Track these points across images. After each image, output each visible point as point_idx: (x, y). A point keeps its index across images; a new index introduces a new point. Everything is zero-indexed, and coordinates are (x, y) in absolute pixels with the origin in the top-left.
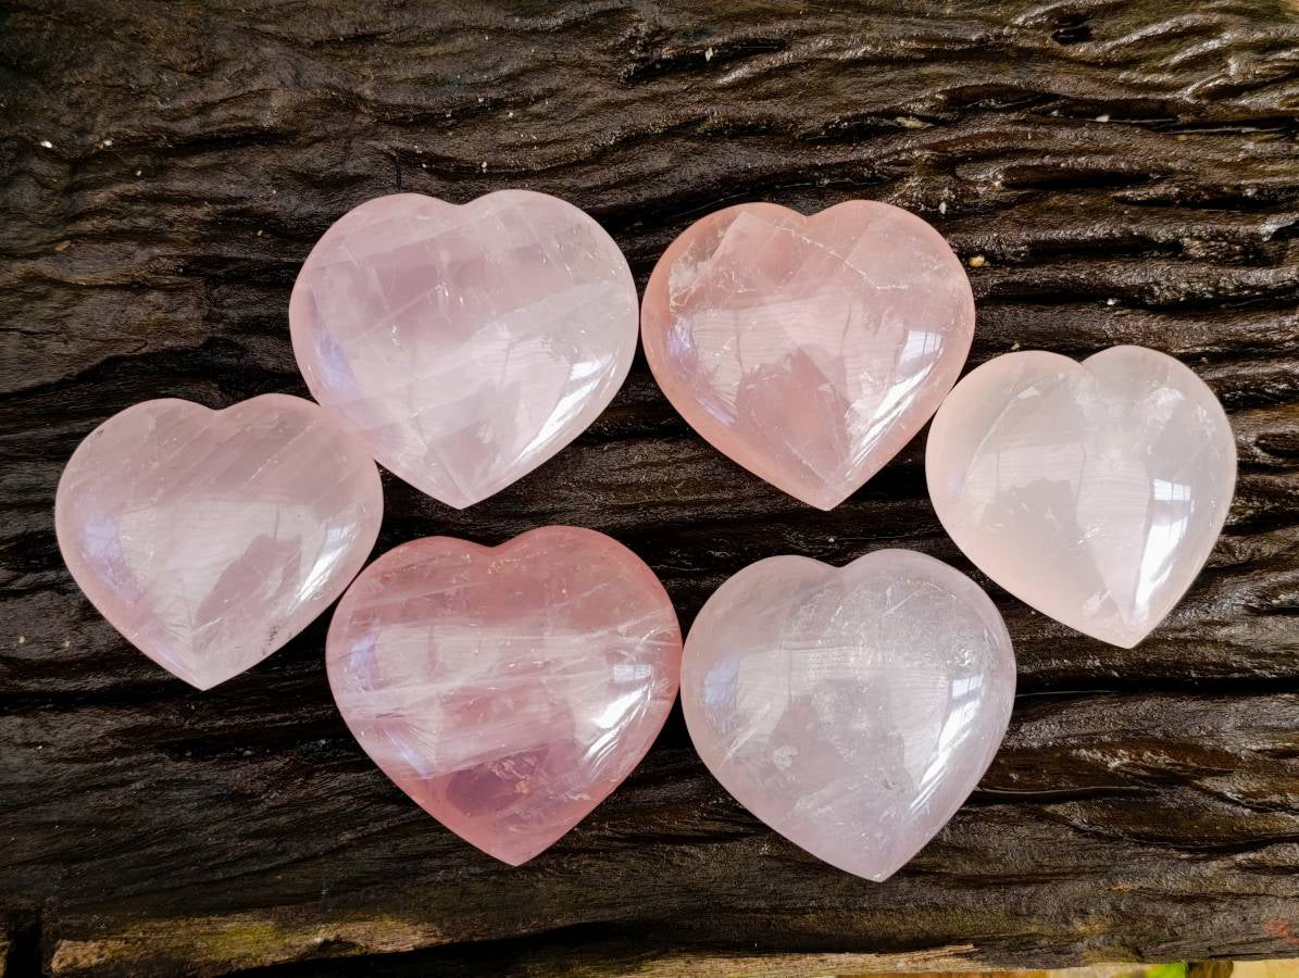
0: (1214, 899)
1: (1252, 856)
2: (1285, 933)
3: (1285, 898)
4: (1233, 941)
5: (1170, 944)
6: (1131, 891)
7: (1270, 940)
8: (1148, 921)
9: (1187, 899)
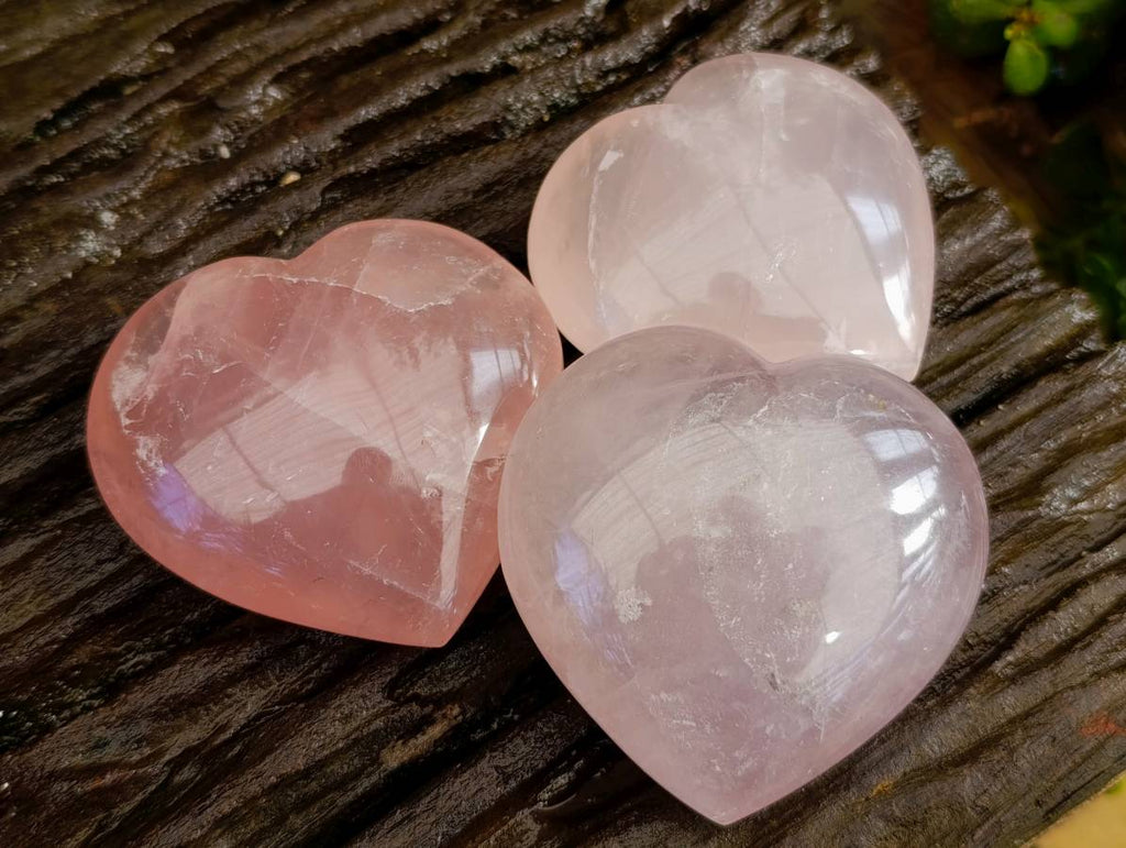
0: (1002, 736)
1: (1010, 658)
2: (1112, 726)
3: (1083, 685)
4: (1059, 775)
5: (986, 827)
6: (896, 785)
7: (1101, 746)
8: (941, 813)
9: (968, 756)
